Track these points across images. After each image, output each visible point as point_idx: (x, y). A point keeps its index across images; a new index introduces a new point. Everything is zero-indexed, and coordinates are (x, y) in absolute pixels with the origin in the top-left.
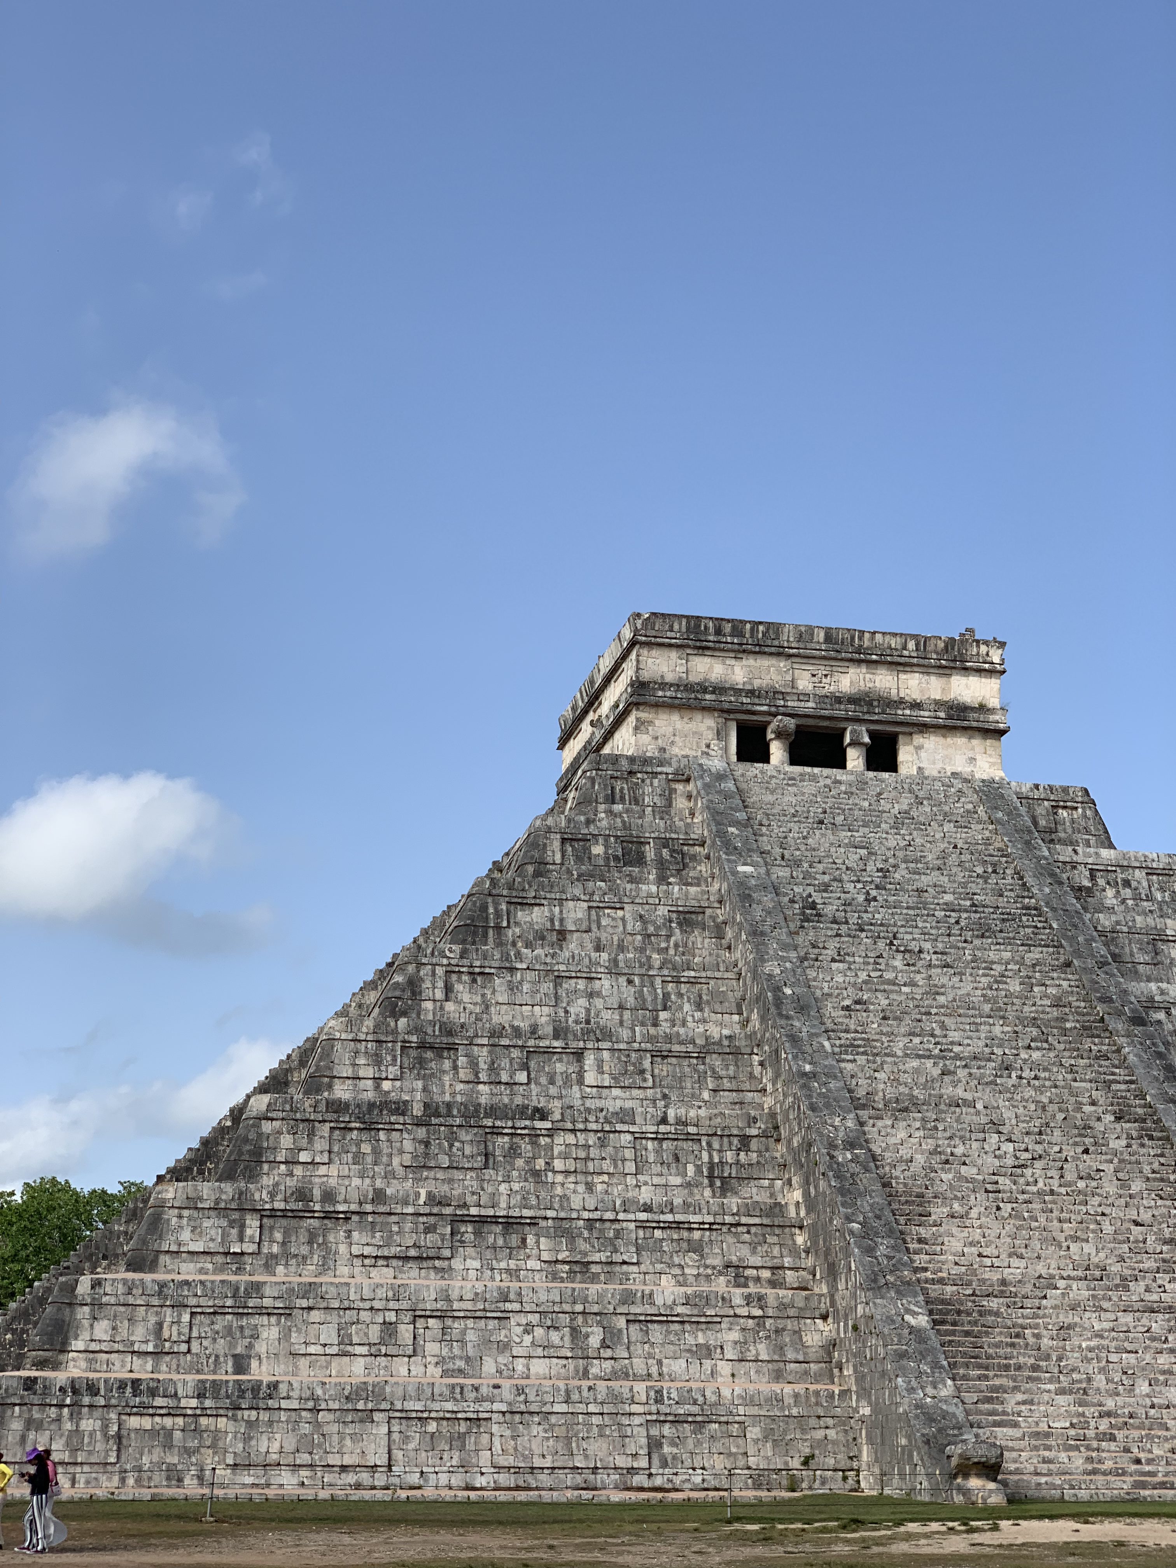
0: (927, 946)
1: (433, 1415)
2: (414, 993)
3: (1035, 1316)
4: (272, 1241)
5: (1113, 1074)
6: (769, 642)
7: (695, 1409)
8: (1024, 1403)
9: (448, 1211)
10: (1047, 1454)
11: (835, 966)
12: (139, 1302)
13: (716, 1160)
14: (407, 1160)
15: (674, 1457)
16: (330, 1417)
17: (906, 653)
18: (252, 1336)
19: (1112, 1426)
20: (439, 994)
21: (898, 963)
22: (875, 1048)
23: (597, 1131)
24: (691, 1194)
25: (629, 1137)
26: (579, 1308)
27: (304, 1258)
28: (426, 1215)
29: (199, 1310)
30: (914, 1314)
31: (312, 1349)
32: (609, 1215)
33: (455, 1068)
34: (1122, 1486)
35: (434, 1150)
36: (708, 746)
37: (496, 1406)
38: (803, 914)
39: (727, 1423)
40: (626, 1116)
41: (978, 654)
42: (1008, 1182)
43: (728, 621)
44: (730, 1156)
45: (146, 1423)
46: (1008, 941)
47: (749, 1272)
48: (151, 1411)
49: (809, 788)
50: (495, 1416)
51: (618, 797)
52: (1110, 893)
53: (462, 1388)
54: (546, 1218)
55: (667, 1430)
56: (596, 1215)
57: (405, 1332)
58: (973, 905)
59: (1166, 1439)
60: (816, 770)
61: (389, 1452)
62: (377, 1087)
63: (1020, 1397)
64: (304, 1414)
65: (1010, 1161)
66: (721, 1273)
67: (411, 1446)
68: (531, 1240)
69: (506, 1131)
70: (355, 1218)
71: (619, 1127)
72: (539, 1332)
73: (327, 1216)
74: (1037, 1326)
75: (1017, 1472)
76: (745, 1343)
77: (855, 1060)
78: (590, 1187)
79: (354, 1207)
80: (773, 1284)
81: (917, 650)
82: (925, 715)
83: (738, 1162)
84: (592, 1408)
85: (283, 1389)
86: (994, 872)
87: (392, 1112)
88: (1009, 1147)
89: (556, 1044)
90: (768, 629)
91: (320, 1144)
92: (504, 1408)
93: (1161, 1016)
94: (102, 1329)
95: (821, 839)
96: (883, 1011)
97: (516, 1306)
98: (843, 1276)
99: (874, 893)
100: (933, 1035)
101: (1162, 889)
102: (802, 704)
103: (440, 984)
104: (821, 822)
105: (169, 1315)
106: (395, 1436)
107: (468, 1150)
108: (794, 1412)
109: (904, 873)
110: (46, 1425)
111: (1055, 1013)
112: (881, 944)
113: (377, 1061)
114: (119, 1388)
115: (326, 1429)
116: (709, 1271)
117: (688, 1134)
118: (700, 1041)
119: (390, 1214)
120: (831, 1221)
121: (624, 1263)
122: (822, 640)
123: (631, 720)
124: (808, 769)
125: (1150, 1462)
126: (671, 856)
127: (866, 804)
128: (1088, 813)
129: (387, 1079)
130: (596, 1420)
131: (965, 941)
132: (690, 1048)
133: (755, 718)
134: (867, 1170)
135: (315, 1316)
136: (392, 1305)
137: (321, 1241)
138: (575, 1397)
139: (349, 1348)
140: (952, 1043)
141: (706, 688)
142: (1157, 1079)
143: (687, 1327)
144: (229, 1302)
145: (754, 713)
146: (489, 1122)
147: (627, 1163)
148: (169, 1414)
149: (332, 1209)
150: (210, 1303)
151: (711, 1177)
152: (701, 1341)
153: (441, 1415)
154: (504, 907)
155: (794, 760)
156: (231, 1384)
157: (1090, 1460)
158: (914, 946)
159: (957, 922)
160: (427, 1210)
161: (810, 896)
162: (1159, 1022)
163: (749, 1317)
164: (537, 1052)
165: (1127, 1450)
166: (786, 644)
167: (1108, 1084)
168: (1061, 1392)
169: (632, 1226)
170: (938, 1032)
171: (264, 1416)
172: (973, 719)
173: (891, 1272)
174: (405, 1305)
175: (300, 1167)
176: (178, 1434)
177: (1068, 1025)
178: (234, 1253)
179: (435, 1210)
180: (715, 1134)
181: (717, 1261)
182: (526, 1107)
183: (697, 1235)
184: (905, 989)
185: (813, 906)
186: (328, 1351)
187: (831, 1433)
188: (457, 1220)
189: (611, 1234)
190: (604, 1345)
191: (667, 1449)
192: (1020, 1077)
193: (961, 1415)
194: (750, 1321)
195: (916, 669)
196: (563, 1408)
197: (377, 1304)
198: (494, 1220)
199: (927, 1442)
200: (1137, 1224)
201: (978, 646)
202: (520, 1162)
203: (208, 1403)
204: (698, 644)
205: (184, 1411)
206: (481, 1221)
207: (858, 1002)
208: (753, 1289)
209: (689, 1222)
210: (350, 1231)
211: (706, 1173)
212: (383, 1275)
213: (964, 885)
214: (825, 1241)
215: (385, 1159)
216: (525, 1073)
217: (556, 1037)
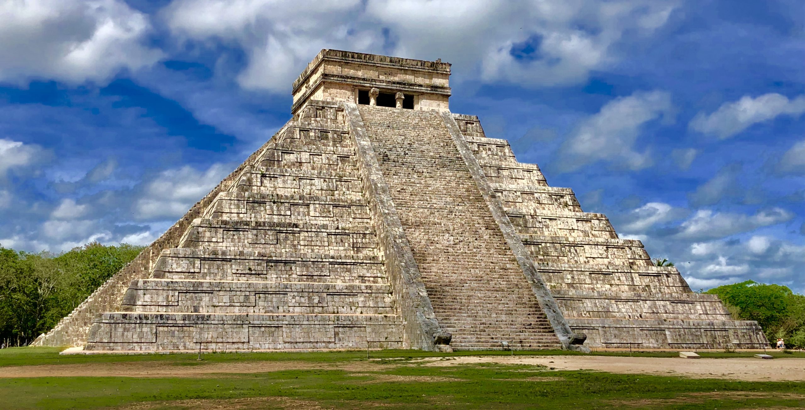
0: (425, 170)
1: (263, 325)
2: (250, 183)
3: (460, 292)
4: (204, 268)
5: (485, 214)
6: (370, 61)
7: (350, 323)
8: (457, 320)
9: (265, 258)
10: (464, 336)
11: (394, 177)
12: (160, 289)
13: (355, 241)
14: (250, 241)
15: (343, 338)
16: (229, 326)
17: (417, 67)
18: (200, 300)
19: (484, 327)
20: (259, 184)
21: (415, 176)
22: (408, 205)
23: (315, 232)
24: (347, 253)
25: (326, 234)
26: (311, 290)
27: (216, 274)
28: (258, 260)
29: (181, 291)
30: (422, 292)
31: (220, 304)
32: (320, 260)
33: (265, 210)
34: (487, 346)
35: (259, 237)
36: (349, 98)
37: (284, 323)
38: (383, 158)
39: (360, 327)
40: (325, 227)
41: (442, 68)
42: (451, 249)
43: (356, 53)
44: (359, 240)
45: (166, 329)
46: (451, 170)
47: (366, 278)
48: (167, 325)
49: (384, 114)
50: (284, 326)
51: (318, 115)
52: (484, 152)
53: (273, 317)
54: (298, 261)
55: (341, 329)
56: (316, 260)
57: (252, 298)
58: (440, 157)
59: (501, 331)
60: (387, 108)
61: (249, 338)
62: (238, 216)
63: (456, 318)
64: (219, 325)
65: (452, 243)
66: (357, 279)
67: (256, 335)
68: (293, 268)
69: (284, 231)
70: (233, 261)
71: (323, 230)
72: (297, 298)
73: (223, 260)
74: (461, 296)
75: (455, 342)
76: (366, 301)
77: (402, 209)
78: (313, 250)
79: (233, 257)
80: (374, 282)
81: (421, 66)
82: (423, 89)
83: (362, 242)
84: (316, 323)
85: (212, 317)
86: (447, 145)
87: (245, 225)
88: (452, 238)
89: (300, 202)
90: (370, 57)
91: (220, 235)
92: (287, 323)
93: (500, 194)
94: (147, 298)
95: (388, 132)
96: (411, 192)
97: (290, 290)
98: (398, 280)
99: (407, 152)
100: (427, 201)
101: (501, 152)
102: (381, 84)
103: (259, 180)
104: (389, 127)
105: (171, 293)
106: (250, 332)
107: (271, 238)
108: (382, 323)
109: (417, 145)
110: (130, 330)
111: (466, 194)
112: (410, 169)
113: (238, 207)
114: (156, 317)
115: (227, 330)
116: (353, 278)
117: (346, 233)
118: (349, 202)
119: (245, 259)
120: (394, 262)
121: (325, 276)
122: (389, 61)
123: (322, 88)
124: (384, 107)
125: (496, 338)
126: (337, 137)
127: (404, 120)
128: (477, 125)
129: (241, 213)
130: (317, 326)
131: (438, 169)
132: (346, 204)
133: (365, 88)
134: (407, 246)
135: (221, 293)
136: (248, 289)
137: (221, 268)
138: (311, 319)
139: (233, 304)
140: (433, 203)
141: (348, 77)
142: (499, 216)
143: (347, 296)
144: (192, 289)
145: (364, 86)
146: (278, 228)
147: (325, 242)
148: (173, 326)
149: (225, 258)
150: (185, 289)
151: (353, 247)
152: (351, 301)
153: (266, 325)
154: (280, 154)
155: (378, 104)
156: (194, 316)
157: (477, 338)
158: (420, 170)
159: (435, 162)
160: (258, 258)
161: (385, 152)
162: (499, 196)
163: (367, 293)
164: (294, 204)
165: (489, 335)
166: (376, 62)
167: (483, 217)
168: (469, 316)
169: (328, 263)
170: (429, 200)
171: (206, 326)
172: (439, 91)
173: (415, 278)
174: (252, 289)
175: (212, 243)
176: (176, 332)
177: (471, 198)
178: (192, 273)
179: (261, 258)
180: (355, 233)
181: (356, 275)
182: (291, 223)
183: (349, 266)
184: (418, 185)
185: (387, 156)
186: (226, 305)
187: (394, 330)
188: (268, 261)
189: (321, 266)
190: (319, 302)
191: (340, 335)
192: (455, 215)
193: (437, 324)
194: (367, 294)
195: (420, 72)
196: (307, 323)
197: (242, 289)
198: (281, 261)
199: (427, 333)
200: (492, 263)
201: (442, 65)
202: (289, 242)
203: (187, 322)
204: (346, 61)
205: (178, 325)
206: (277, 262)
207: (402, 189)
208: (367, 284)
209: (347, 262)
210: (232, 265)
211: (351, 246)
212: (243, 280)
213: (437, 149)
214: (392, 269)
215: (242, 241)
216: (290, 212)
217: (300, 199)
